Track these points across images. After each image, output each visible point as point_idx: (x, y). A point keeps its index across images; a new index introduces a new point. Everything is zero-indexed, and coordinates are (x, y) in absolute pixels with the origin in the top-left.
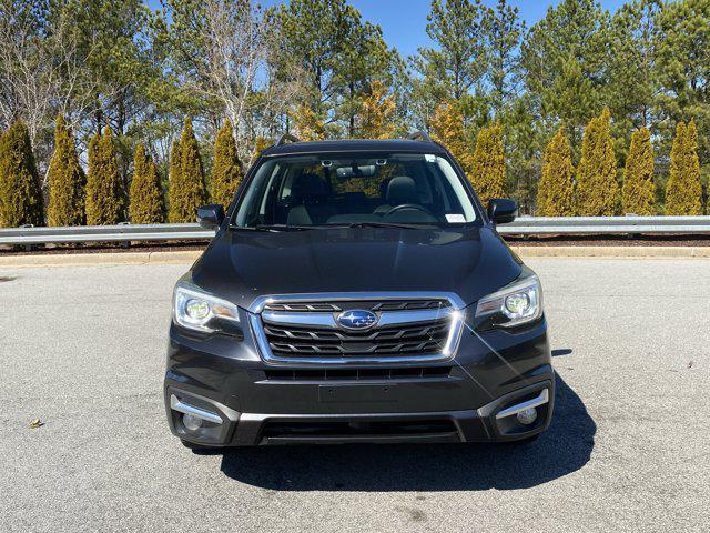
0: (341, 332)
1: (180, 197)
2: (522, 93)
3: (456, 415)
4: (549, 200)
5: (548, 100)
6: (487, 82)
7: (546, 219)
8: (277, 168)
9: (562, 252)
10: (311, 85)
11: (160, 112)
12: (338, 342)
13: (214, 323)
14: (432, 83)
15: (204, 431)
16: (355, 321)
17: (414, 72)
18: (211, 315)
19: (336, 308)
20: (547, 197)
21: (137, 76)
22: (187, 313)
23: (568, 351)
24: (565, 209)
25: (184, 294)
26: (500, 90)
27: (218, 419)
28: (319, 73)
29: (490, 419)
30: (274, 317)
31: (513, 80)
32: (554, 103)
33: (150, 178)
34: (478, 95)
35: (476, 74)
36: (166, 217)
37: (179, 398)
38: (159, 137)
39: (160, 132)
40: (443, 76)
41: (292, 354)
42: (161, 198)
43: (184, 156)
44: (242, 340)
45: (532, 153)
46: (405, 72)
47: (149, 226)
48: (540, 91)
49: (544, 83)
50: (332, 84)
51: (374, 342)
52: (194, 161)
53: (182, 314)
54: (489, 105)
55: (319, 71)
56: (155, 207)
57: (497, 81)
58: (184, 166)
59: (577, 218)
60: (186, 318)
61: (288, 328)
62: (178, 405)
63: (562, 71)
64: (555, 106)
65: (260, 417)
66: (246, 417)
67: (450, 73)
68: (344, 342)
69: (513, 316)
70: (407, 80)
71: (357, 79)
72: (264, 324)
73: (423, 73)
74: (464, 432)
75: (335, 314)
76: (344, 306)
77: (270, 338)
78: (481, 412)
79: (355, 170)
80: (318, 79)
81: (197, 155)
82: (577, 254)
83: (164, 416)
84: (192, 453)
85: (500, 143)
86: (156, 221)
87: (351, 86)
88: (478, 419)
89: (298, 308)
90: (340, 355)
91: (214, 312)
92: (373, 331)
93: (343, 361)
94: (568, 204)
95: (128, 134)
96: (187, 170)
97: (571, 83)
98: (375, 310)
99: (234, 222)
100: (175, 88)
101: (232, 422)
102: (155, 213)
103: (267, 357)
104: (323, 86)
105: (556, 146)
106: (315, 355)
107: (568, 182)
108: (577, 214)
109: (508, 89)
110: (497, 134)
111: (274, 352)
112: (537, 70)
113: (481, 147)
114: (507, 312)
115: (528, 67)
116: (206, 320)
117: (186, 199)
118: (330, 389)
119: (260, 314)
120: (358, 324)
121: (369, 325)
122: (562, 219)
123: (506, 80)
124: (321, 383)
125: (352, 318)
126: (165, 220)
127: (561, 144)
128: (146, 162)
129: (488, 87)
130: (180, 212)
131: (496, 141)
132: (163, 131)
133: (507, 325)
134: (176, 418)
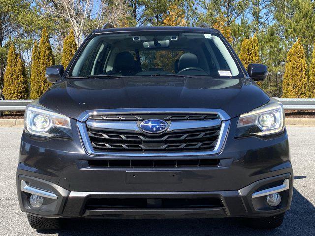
0: (142, 135)
1: (38, 82)
2: (272, 23)
3: (223, 194)
4: (291, 87)
5: (290, 27)
6: (249, 15)
7: (288, 100)
8: (103, 47)
9: (300, 122)
10: (129, 15)
11: (27, 32)
12: (140, 142)
13: (53, 130)
14: (211, 15)
15: (44, 207)
16: (152, 127)
17: (199, 8)
18: (51, 125)
19: (139, 118)
20: (289, 85)
21: (13, 8)
22: (35, 125)
23: (305, 177)
24: (301, 94)
25: (32, 112)
26: (258, 20)
27: (54, 196)
28: (136, 8)
29: (247, 198)
30: (96, 125)
31: (266, 14)
32: (294, 28)
33: (18, 69)
34: (242, 23)
35: (241, 9)
36: (28, 96)
37: (27, 183)
38: (26, 48)
39: (27, 45)
40: (219, 12)
41: (108, 150)
42: (25, 82)
43: (42, 54)
44: (72, 140)
45: (279, 62)
46: (194, 8)
47: (16, 101)
48: (284, 21)
49: (287, 17)
50: (144, 15)
51: (165, 142)
52: (49, 57)
53: (31, 124)
54: (250, 31)
55: (135, 7)
56: (21, 89)
57: (256, 14)
58: (41, 61)
59: (310, 100)
60: (34, 128)
61: (105, 132)
62: (26, 188)
63: (299, 9)
64: (295, 31)
65: (84, 194)
66: (73, 194)
67: (224, 9)
68: (144, 141)
69: (264, 128)
70: (194, 13)
71: (161, 13)
72: (88, 129)
73: (205, 9)
74: (229, 207)
75: (138, 123)
76: (145, 117)
77: (92, 139)
78: (240, 192)
79: (156, 43)
80: (135, 12)
81: (51, 54)
82: (309, 124)
83: (15, 195)
84: (36, 232)
85: (257, 48)
86: (21, 98)
87: (157, 17)
88: (239, 197)
89: (112, 118)
90: (141, 151)
91: (53, 123)
92: (164, 134)
93: (143, 155)
94: (303, 90)
95: (5, 47)
96: (43, 64)
97: (305, 16)
98: (166, 120)
99: (71, 74)
100: (38, 16)
101: (64, 197)
102: (21, 93)
103: (90, 152)
104: (138, 17)
105: (295, 51)
106: (124, 150)
107: (304, 75)
108: (309, 97)
109: (263, 20)
110: (255, 42)
111: (95, 148)
112: (283, 8)
113: (244, 50)
114: (260, 126)
115: (276, 6)
116: (47, 129)
117: (42, 83)
118: (134, 174)
119: (85, 122)
120: (154, 129)
121: (162, 130)
122: (299, 100)
123: (262, 14)
124: (127, 170)
125: (150, 125)
126: (28, 97)
127: (298, 49)
128: (16, 58)
129: (250, 19)
130: (38, 92)
131: (254, 47)
132: (29, 44)
133: (259, 134)
134: (25, 197)
